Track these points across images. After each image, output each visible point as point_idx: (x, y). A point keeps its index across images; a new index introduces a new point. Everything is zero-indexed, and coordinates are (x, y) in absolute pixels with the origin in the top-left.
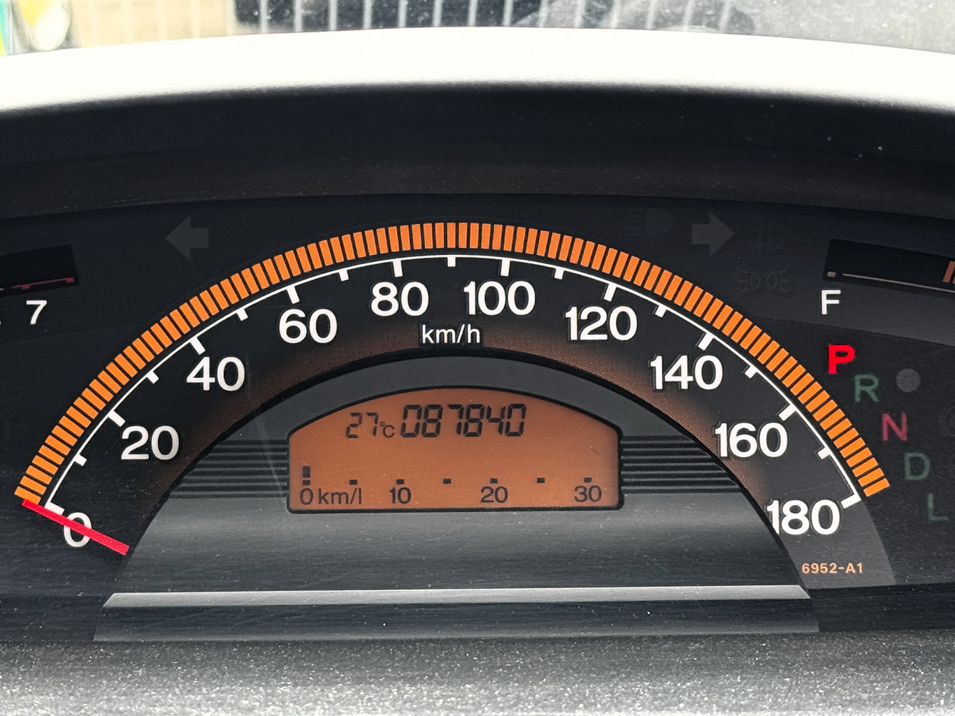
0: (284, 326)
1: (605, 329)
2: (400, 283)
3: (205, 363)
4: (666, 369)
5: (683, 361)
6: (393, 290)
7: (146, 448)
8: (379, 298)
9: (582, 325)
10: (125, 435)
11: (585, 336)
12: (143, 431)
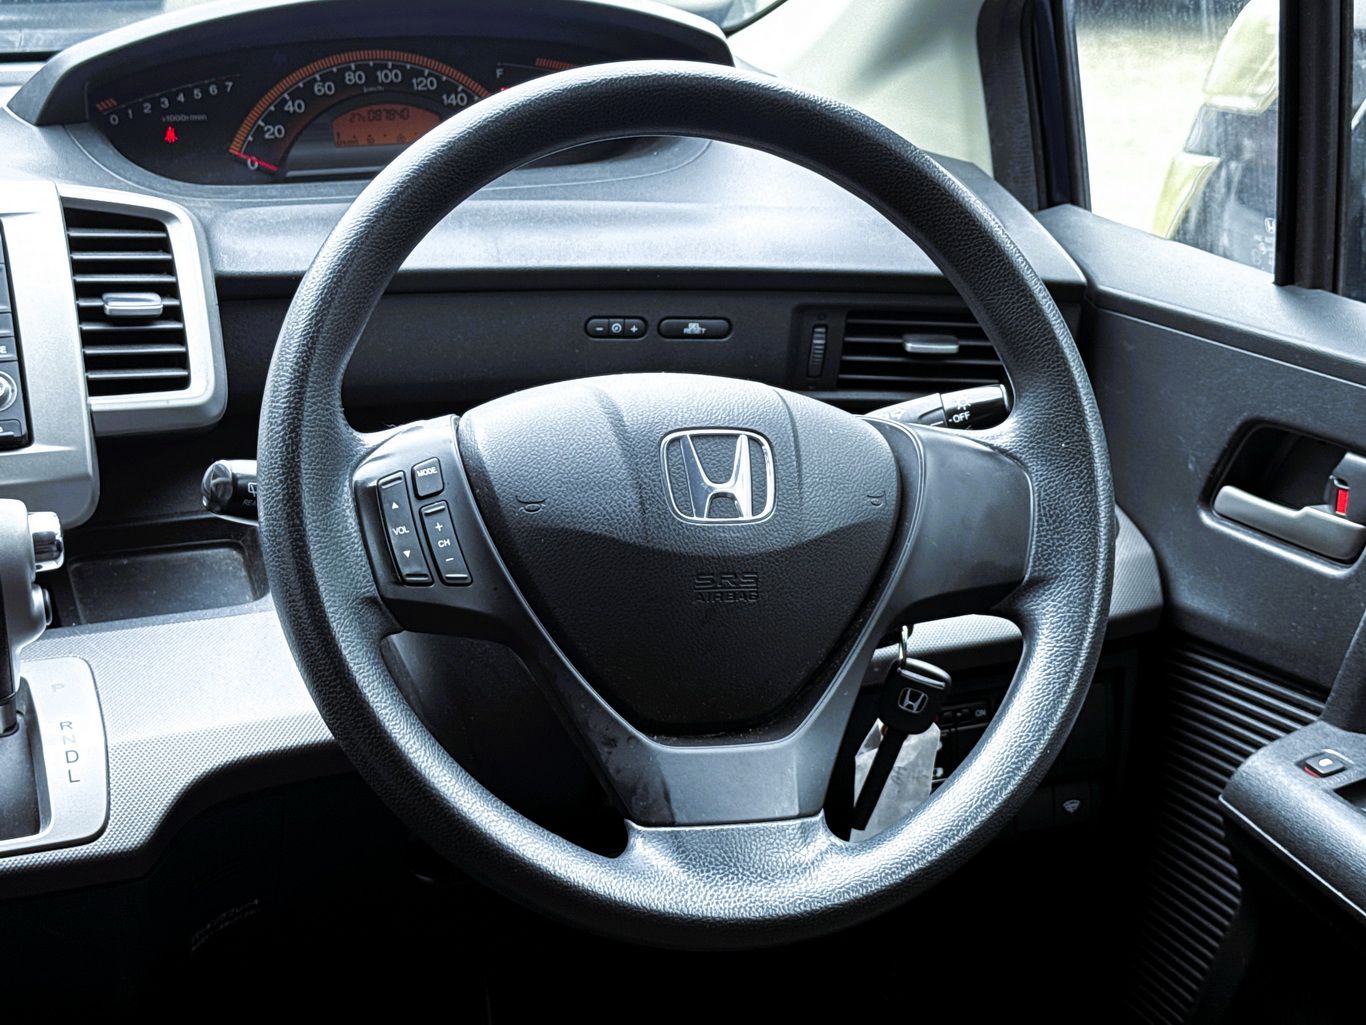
0: (316, 88)
1: (426, 86)
2: (354, 72)
3: (290, 103)
4: (448, 98)
5: (453, 96)
6: (352, 74)
7: (273, 134)
8: (347, 78)
9: (418, 85)
10: (266, 129)
11: (420, 88)
12: (271, 128)
